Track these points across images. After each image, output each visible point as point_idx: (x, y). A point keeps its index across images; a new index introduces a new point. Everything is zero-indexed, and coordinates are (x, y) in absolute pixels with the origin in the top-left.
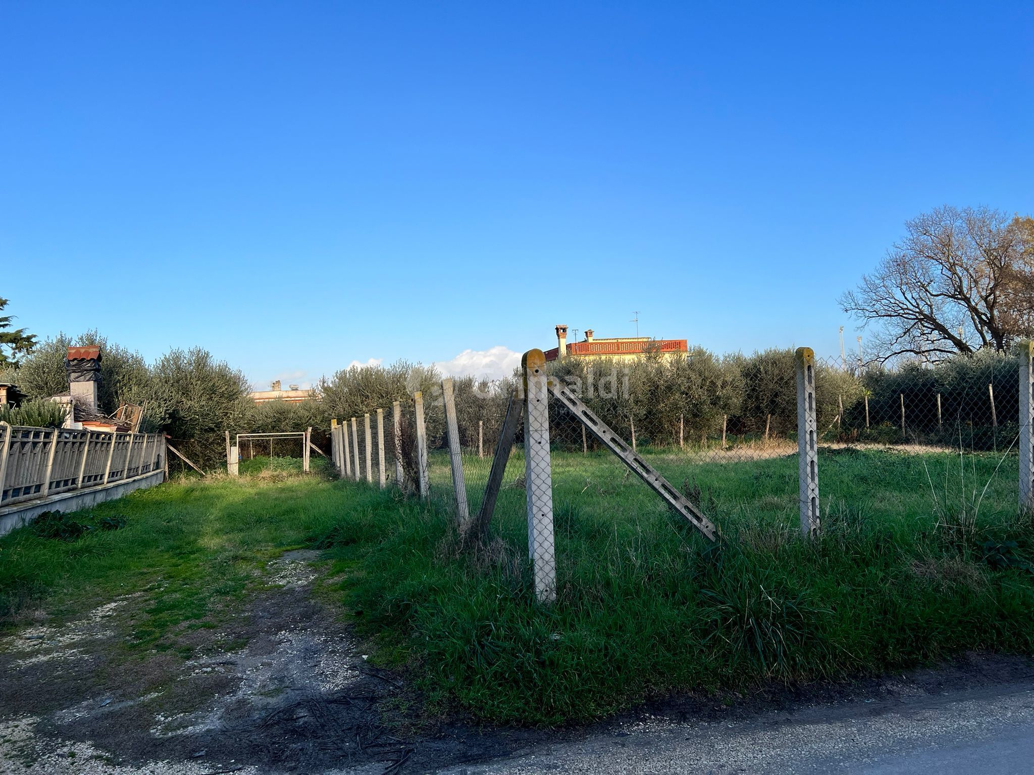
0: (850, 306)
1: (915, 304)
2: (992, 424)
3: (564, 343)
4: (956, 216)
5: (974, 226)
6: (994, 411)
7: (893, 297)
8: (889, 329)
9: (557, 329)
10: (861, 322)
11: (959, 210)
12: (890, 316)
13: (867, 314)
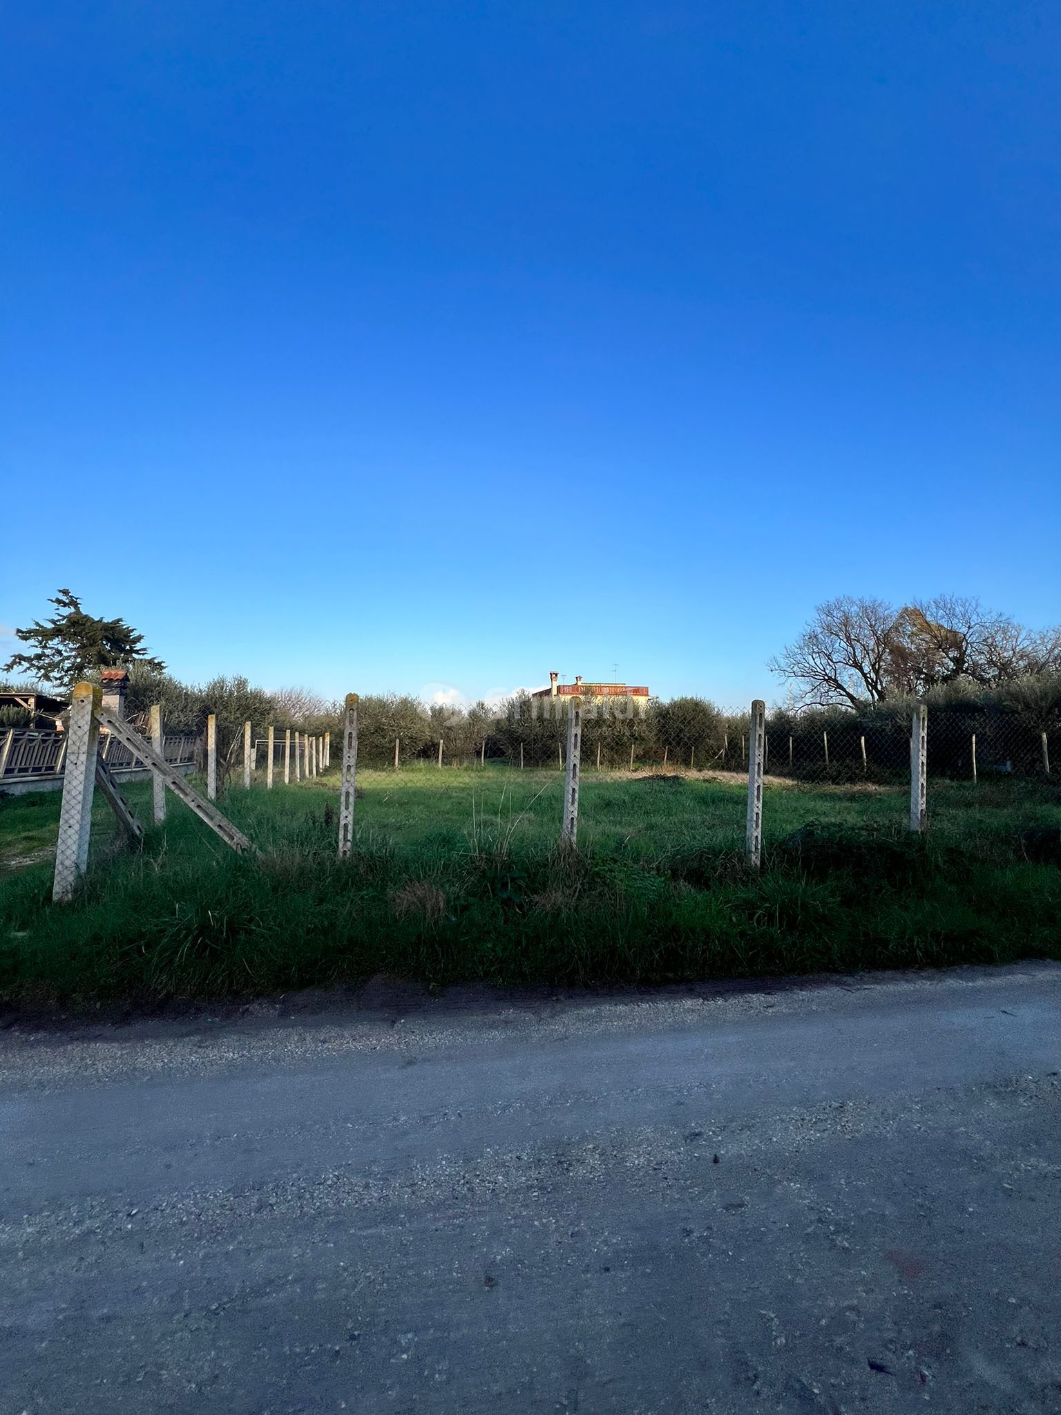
0: (776, 666)
1: (822, 669)
2: (825, 761)
3: (555, 684)
4: (853, 603)
5: (869, 611)
6: (827, 752)
7: (808, 663)
8: (801, 686)
9: (551, 674)
10: (783, 679)
11: (855, 599)
12: (804, 676)
13: (787, 674)
